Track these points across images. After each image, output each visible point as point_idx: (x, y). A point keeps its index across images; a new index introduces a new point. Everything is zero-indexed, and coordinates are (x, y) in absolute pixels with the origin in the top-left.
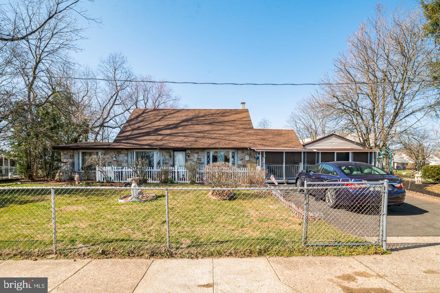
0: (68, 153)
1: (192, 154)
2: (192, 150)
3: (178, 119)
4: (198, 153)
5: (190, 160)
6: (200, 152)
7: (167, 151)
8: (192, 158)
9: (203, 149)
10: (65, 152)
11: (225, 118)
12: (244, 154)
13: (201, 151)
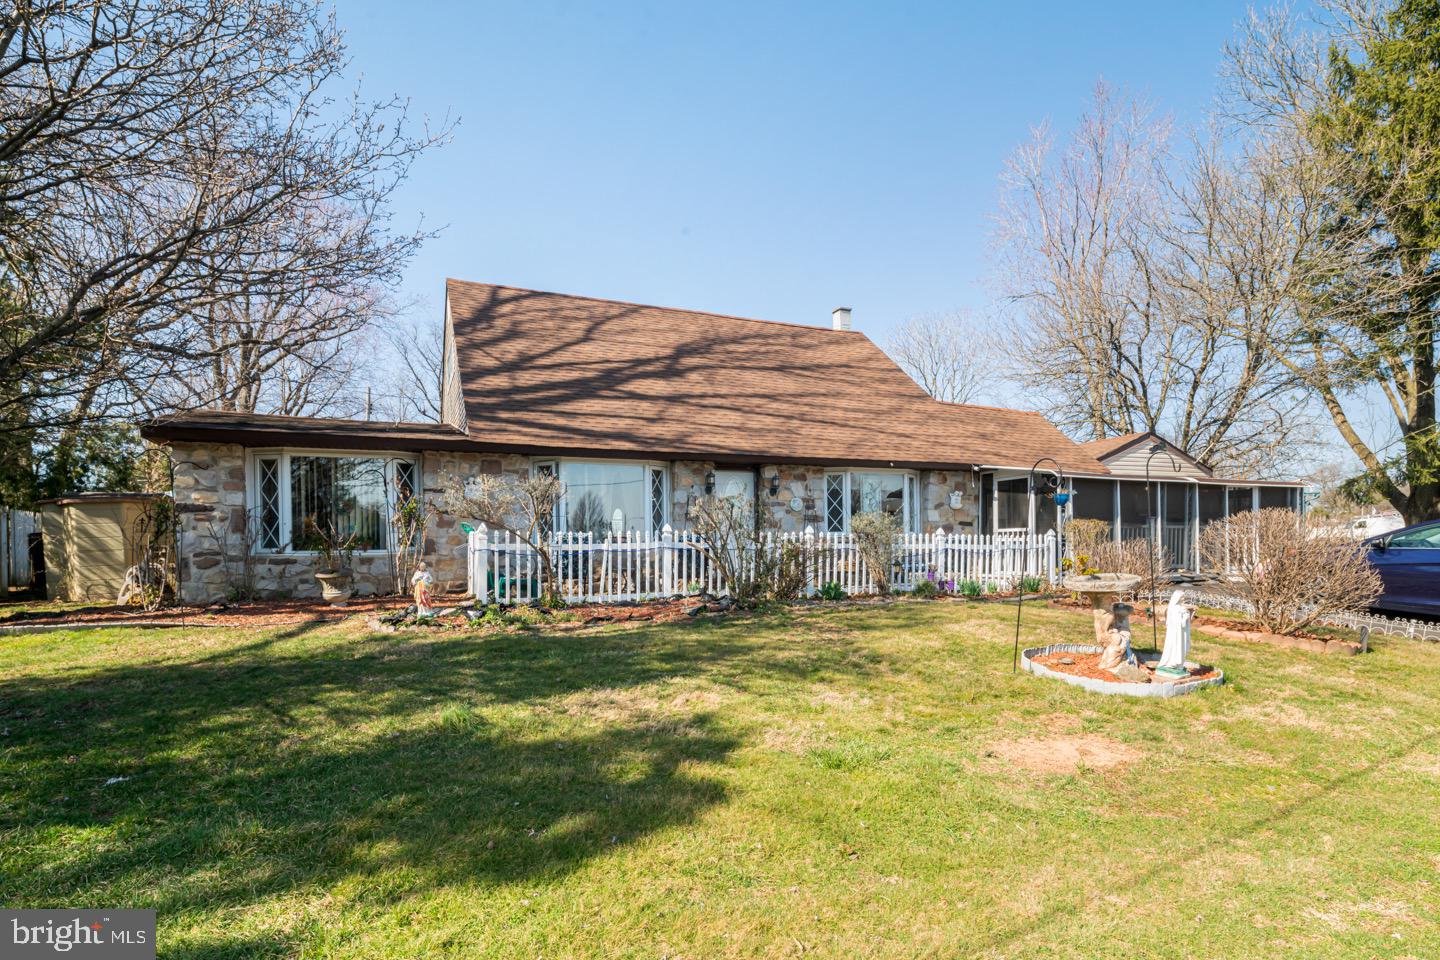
0: (215, 461)
1: (784, 483)
2: (784, 467)
3: (661, 340)
4: (802, 478)
5: (779, 504)
6: (810, 475)
7: (696, 466)
8: (783, 496)
9: (819, 464)
10: (201, 455)
11: (810, 353)
12: (946, 488)
13: (815, 472)
